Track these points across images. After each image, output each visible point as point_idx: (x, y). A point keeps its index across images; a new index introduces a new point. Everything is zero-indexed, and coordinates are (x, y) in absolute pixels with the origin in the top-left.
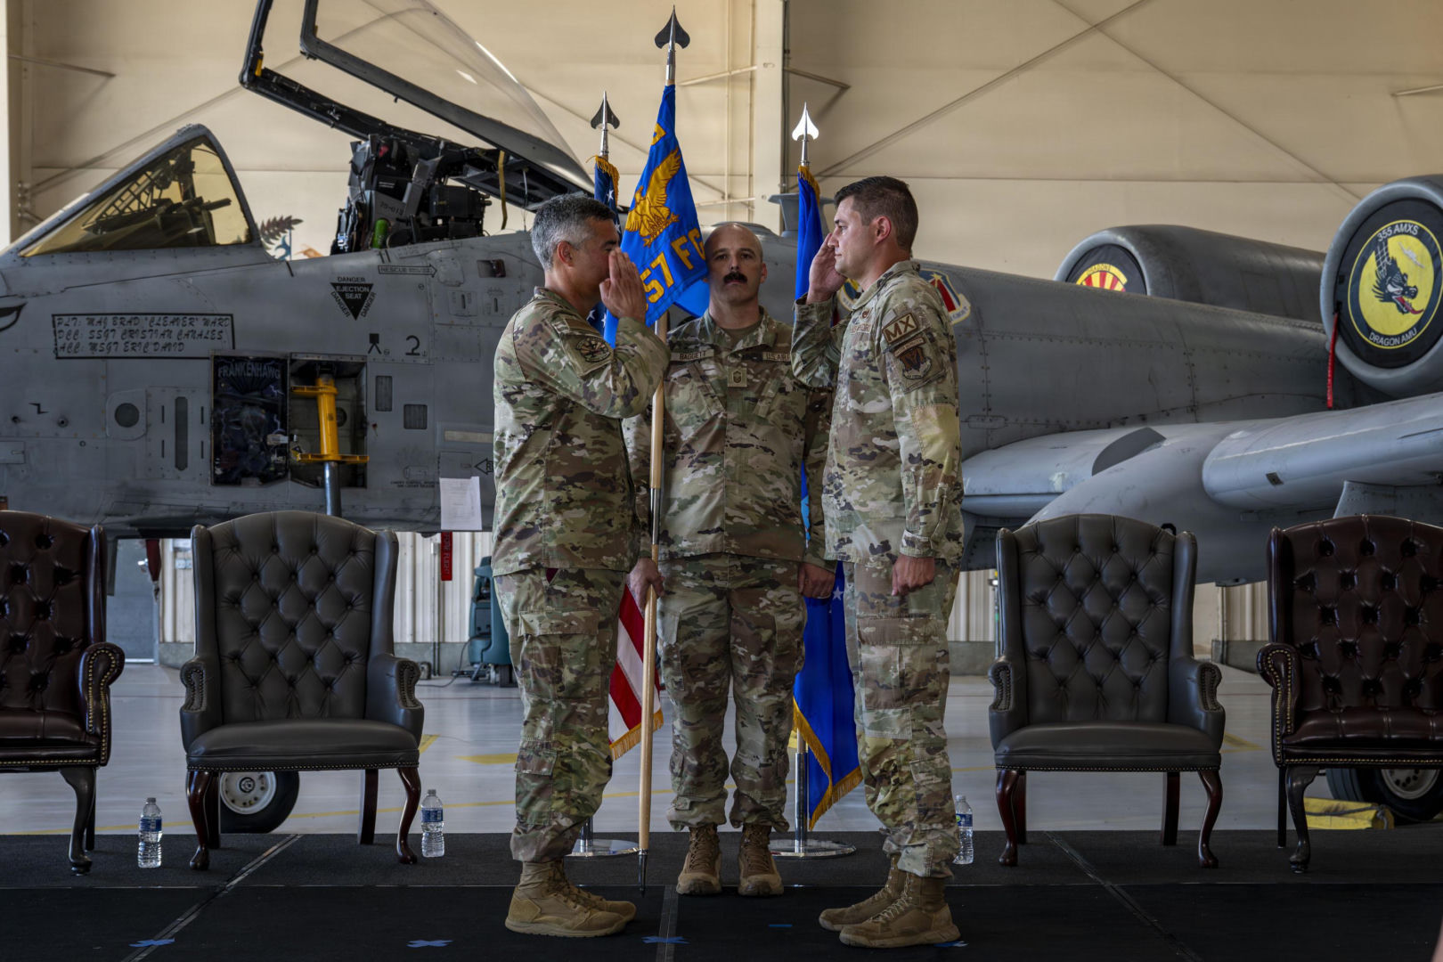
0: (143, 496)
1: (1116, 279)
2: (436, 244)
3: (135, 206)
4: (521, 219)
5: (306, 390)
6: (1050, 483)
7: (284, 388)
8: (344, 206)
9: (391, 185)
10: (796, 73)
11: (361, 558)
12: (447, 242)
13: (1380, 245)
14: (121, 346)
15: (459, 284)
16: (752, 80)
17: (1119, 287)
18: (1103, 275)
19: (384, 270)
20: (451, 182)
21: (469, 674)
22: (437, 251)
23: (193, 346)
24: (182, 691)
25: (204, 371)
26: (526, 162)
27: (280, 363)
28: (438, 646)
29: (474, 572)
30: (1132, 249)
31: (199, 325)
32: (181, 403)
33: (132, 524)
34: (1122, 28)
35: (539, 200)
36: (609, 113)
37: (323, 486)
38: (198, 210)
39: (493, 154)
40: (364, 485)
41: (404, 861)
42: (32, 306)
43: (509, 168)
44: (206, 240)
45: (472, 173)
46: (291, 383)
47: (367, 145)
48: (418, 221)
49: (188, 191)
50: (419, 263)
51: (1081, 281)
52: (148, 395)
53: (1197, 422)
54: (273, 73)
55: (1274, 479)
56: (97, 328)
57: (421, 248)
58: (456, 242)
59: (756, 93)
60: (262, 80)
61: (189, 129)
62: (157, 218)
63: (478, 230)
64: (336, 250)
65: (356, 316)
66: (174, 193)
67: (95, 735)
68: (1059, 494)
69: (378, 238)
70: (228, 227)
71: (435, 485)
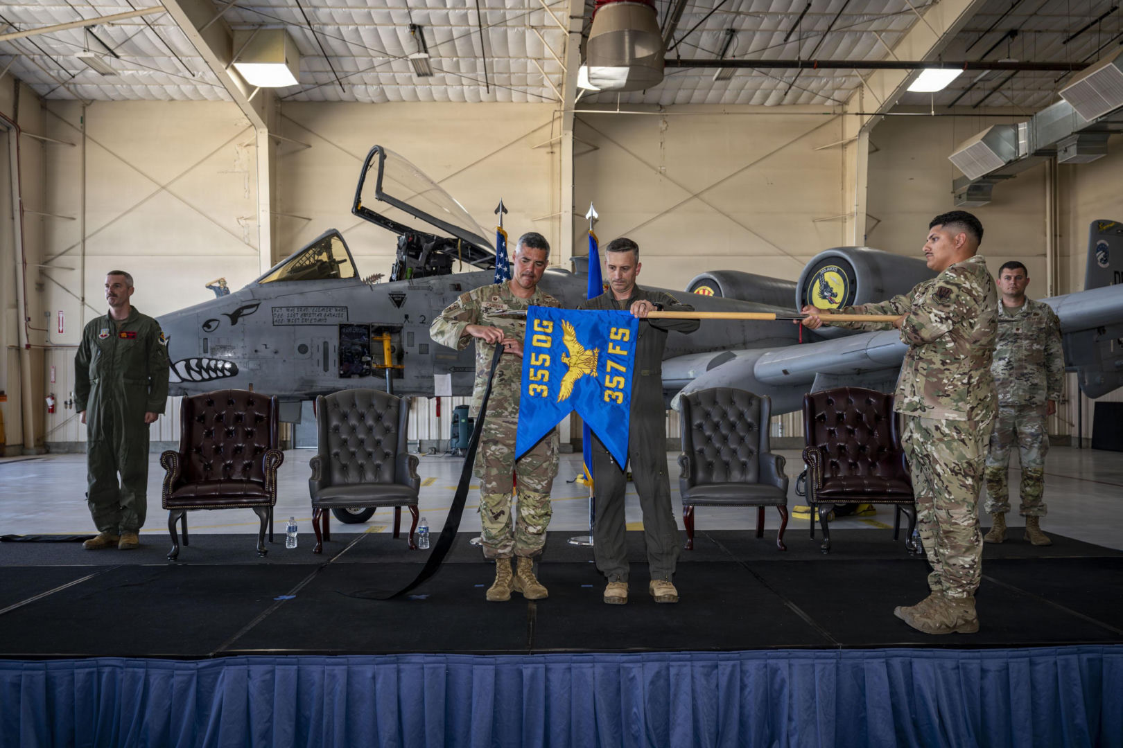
0: (310, 383)
1: (709, 292)
2: (432, 277)
3: (308, 263)
4: (468, 268)
5: (378, 338)
6: (689, 375)
7: (369, 337)
8: (395, 262)
9: (414, 254)
10: (577, 215)
11: (394, 410)
12: (437, 277)
13: (821, 276)
14: (300, 320)
15: (442, 294)
16: (560, 218)
17: (711, 295)
18: (704, 291)
19: (410, 288)
20: (438, 252)
21: (451, 452)
22: (433, 281)
23: (330, 320)
24: (310, 471)
25: (336, 330)
26: (469, 244)
27: (367, 327)
28: (438, 441)
29: (453, 412)
30: (716, 280)
31: (333, 311)
32: (326, 343)
33: (306, 394)
34: (705, 196)
35: (475, 260)
36: (503, 207)
37: (385, 378)
38: (333, 264)
39: (456, 241)
40: (403, 378)
41: (411, 548)
42: (263, 302)
43: (462, 246)
44: (337, 276)
45: (448, 249)
46: (372, 335)
47: (404, 237)
48: (425, 268)
49: (330, 256)
50: (425, 285)
51: (696, 292)
52: (312, 341)
53: (746, 349)
54: (365, 209)
55: (785, 372)
56: (290, 313)
57: (426, 279)
58: (441, 276)
59: (562, 223)
60: (361, 212)
61: (330, 231)
62: (316, 268)
63: (450, 272)
64: (391, 280)
65: (399, 307)
66: (324, 257)
67: (269, 492)
68: (693, 379)
69: (409, 276)
70: (346, 271)
71: (432, 377)
